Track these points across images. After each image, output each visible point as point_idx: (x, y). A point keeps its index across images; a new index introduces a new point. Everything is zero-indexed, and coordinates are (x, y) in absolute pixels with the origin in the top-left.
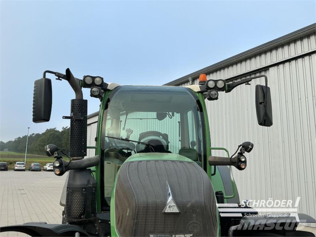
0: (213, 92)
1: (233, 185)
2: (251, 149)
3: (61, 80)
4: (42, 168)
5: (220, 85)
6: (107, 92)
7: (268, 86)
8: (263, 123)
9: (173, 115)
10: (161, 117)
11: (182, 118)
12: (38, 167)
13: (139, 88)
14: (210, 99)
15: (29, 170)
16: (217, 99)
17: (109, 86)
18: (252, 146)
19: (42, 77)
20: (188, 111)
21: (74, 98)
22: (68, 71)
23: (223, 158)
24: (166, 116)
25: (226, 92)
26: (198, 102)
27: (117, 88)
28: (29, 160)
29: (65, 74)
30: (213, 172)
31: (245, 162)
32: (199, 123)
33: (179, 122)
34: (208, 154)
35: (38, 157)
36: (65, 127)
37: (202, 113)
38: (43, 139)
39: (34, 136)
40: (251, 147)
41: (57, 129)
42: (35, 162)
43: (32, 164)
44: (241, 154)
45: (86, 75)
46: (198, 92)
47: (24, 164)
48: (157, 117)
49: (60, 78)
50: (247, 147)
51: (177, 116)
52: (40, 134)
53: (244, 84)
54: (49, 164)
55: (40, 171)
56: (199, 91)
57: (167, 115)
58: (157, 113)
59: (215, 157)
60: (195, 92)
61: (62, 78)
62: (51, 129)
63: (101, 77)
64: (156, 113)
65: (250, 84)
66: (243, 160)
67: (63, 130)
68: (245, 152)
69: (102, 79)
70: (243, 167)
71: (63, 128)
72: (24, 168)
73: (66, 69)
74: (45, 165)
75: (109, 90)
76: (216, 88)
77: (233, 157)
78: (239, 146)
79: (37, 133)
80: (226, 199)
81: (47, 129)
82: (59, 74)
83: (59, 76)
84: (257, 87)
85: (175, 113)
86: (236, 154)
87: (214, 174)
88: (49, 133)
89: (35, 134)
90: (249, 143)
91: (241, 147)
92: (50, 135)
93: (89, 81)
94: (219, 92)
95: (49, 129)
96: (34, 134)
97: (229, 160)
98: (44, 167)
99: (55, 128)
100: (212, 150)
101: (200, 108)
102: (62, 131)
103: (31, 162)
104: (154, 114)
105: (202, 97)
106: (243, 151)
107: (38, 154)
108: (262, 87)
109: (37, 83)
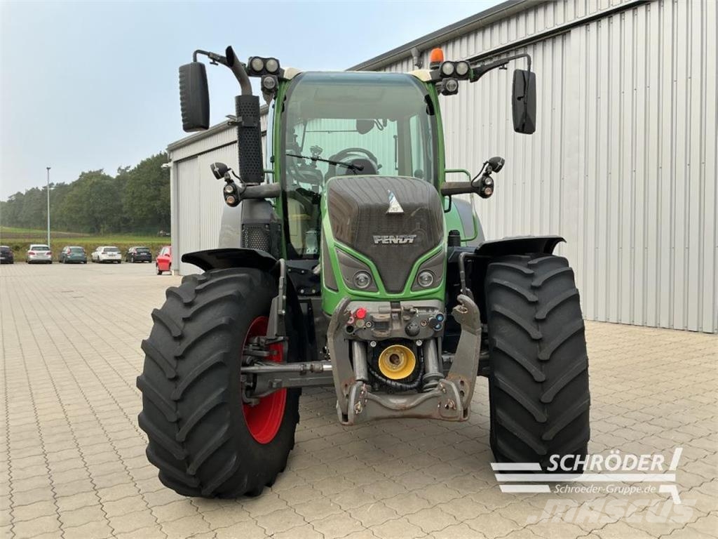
0: (452, 82)
1: (475, 221)
2: (501, 167)
3: (217, 64)
4: (88, 258)
5: (462, 69)
6: (283, 83)
7: (531, 71)
8: (521, 129)
9: (385, 125)
10: (363, 128)
11: (400, 129)
12: (80, 255)
13: (333, 76)
14: (447, 93)
15: (61, 262)
16: (456, 92)
17: (285, 73)
18: (503, 162)
19: (192, 61)
20: (411, 117)
21: (240, 94)
22: (229, 51)
23: (461, 183)
24: (373, 126)
25: (471, 82)
26: (428, 99)
27: (298, 77)
28: (55, 241)
29: (224, 55)
30: (447, 208)
31: (492, 186)
32: (428, 133)
33: (395, 137)
34: (440, 179)
35: (70, 237)
36: (123, 168)
37: (433, 116)
38: (76, 196)
39: (52, 189)
40: (501, 164)
41: (107, 172)
42: (71, 245)
43: (64, 249)
44: (487, 175)
45: (253, 56)
46: (428, 82)
47: (47, 249)
48: (357, 128)
49: (216, 62)
50: (495, 165)
51: (392, 127)
52: (66, 186)
53: (497, 69)
54: (103, 248)
55: (85, 262)
56: (428, 80)
57: (375, 125)
58: (357, 121)
59: (450, 184)
60: (422, 82)
61: (219, 61)
62: (90, 172)
63: (276, 58)
64: (355, 120)
65: (506, 69)
66: (489, 183)
67: (119, 174)
68: (493, 172)
69: (277, 61)
70: (489, 193)
71: (119, 169)
72: (49, 257)
73: (226, 47)
74: (95, 250)
75: (286, 80)
76: (456, 76)
77: (475, 181)
78: (485, 164)
79: (59, 182)
80: (465, 242)
81: (83, 173)
82: (214, 54)
83: (215, 59)
84: (516, 72)
85: (388, 120)
86: (481, 176)
87: (449, 210)
88: (90, 182)
89: (55, 184)
90: (499, 159)
91: (488, 164)
92: (91, 186)
93: (258, 65)
94: (459, 82)
95: (86, 172)
96: (52, 184)
97: (470, 186)
98: (93, 254)
99: (101, 170)
100: (447, 174)
101: (432, 109)
102: (118, 177)
103: (62, 246)
104: (352, 123)
105: (435, 91)
106: (489, 170)
107: (69, 230)
108: (523, 72)
109: (183, 70)
